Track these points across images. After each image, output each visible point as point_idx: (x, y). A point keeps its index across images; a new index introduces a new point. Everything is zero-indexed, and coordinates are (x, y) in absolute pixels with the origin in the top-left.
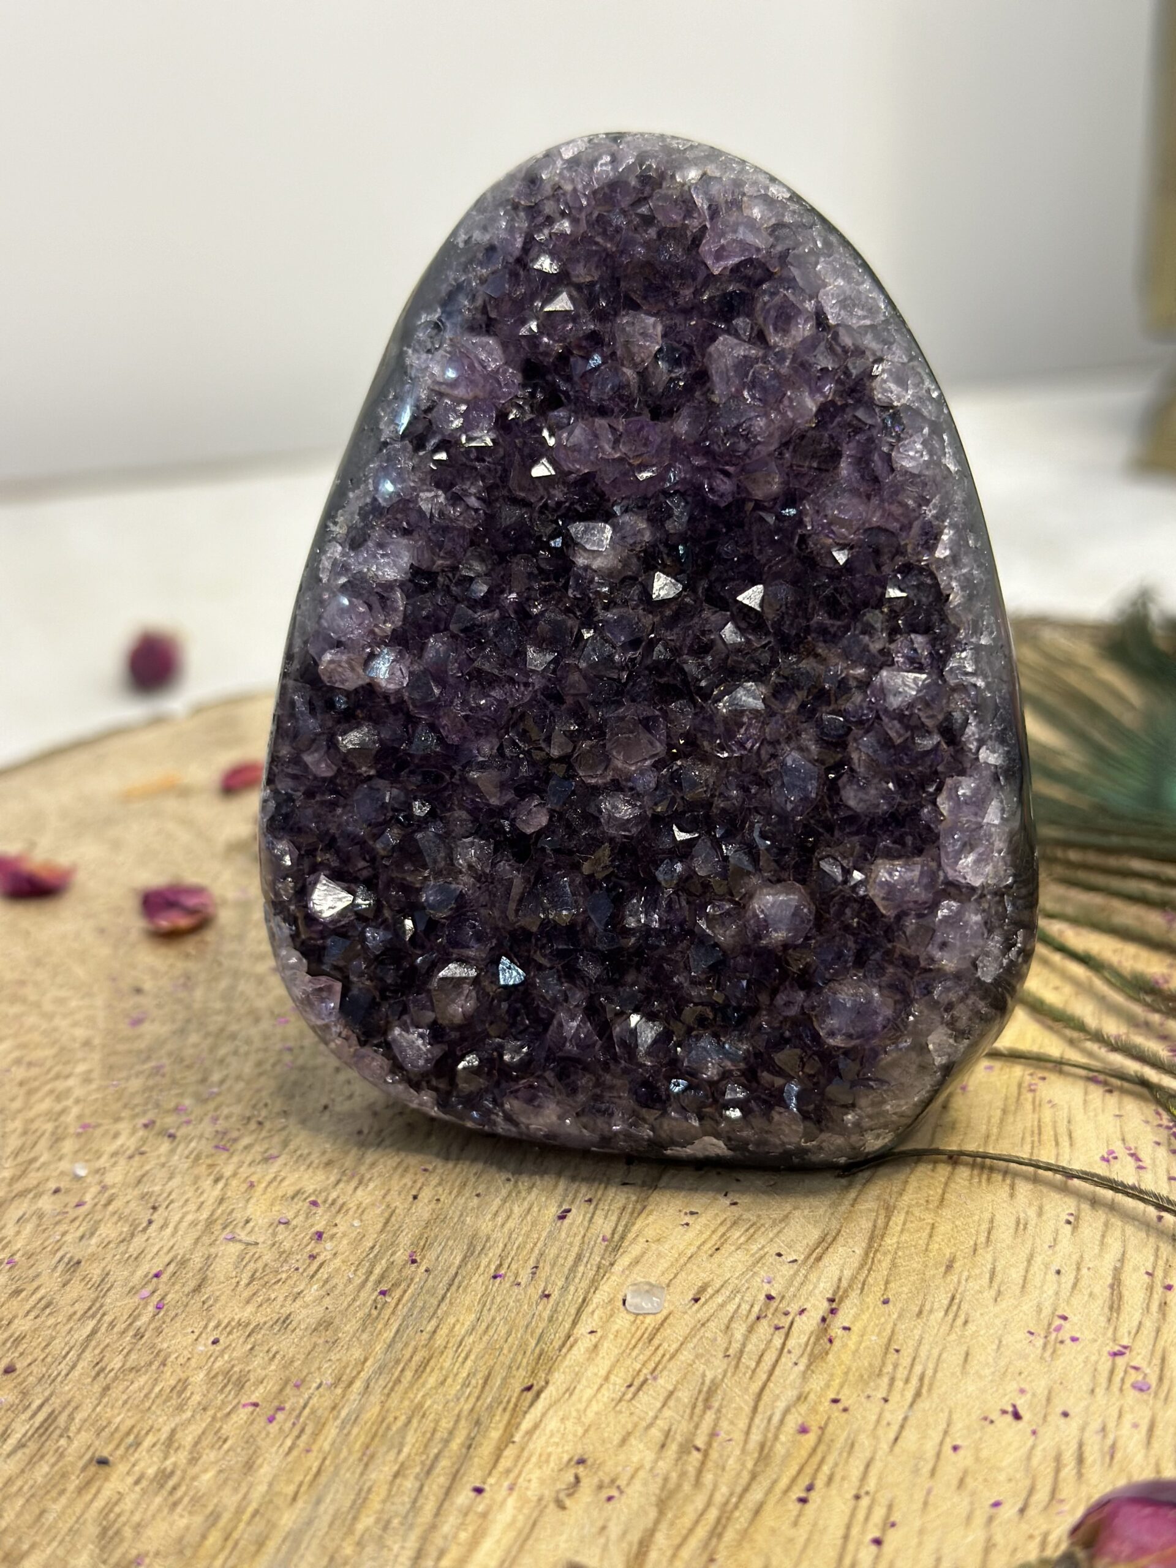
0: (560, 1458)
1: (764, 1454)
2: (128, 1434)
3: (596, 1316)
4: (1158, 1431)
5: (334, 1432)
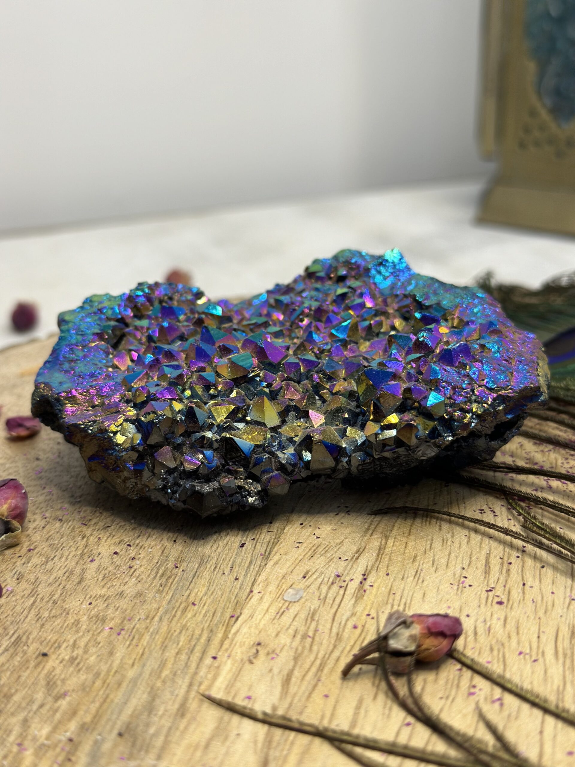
0: (250, 643)
1: (339, 637)
2: (55, 642)
3: (260, 586)
4: (508, 621)
5: (148, 637)
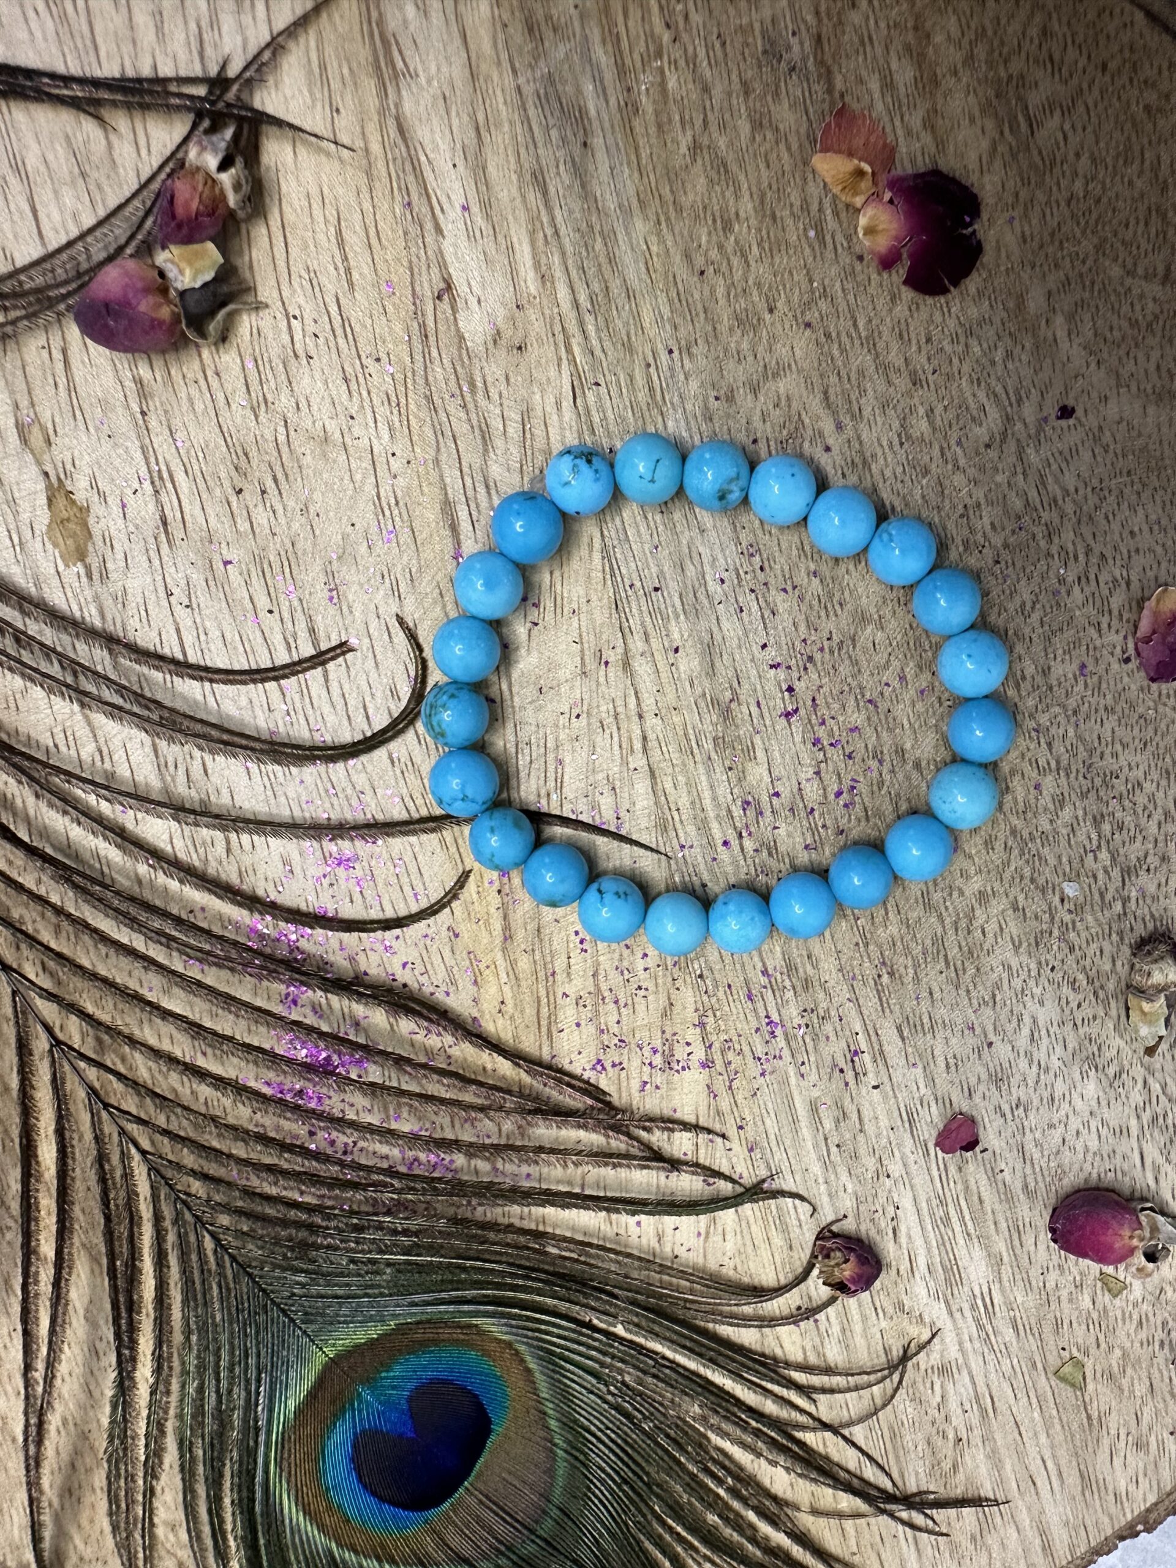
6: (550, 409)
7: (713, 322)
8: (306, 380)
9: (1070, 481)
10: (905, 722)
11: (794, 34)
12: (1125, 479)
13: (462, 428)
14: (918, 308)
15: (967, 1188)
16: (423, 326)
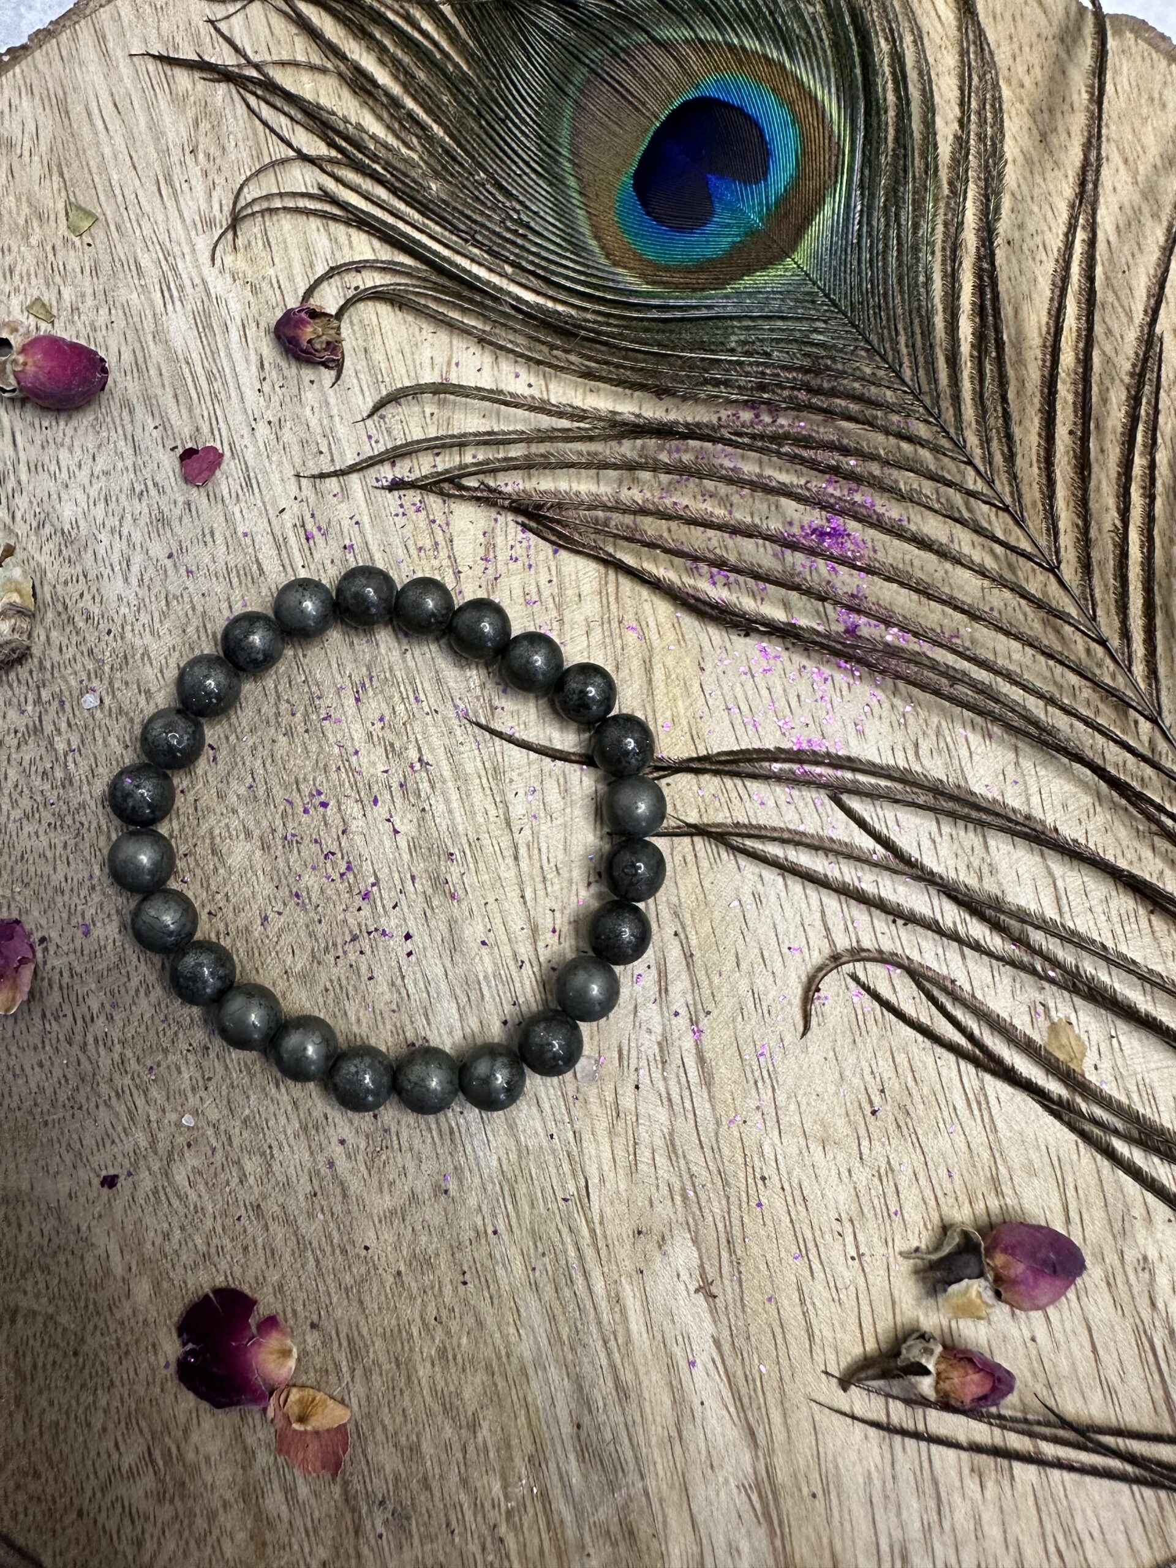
6: (610, 1176)
7: (455, 1263)
8: (841, 1199)
9: (103, 1114)
10: (262, 878)
11: (380, 1536)
12: (50, 1119)
13: (695, 1156)
14: (257, 1279)
15: (190, 409)
16: (732, 1252)
